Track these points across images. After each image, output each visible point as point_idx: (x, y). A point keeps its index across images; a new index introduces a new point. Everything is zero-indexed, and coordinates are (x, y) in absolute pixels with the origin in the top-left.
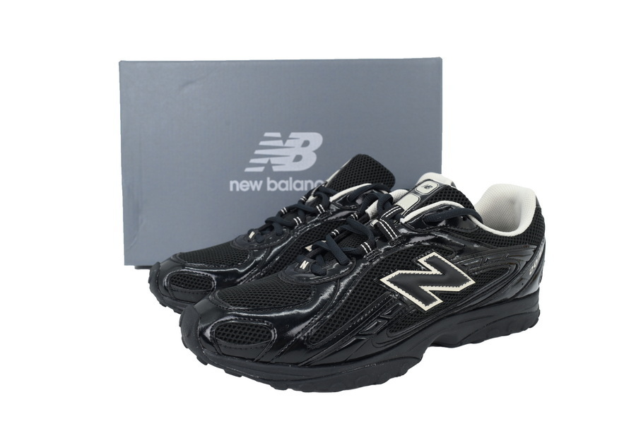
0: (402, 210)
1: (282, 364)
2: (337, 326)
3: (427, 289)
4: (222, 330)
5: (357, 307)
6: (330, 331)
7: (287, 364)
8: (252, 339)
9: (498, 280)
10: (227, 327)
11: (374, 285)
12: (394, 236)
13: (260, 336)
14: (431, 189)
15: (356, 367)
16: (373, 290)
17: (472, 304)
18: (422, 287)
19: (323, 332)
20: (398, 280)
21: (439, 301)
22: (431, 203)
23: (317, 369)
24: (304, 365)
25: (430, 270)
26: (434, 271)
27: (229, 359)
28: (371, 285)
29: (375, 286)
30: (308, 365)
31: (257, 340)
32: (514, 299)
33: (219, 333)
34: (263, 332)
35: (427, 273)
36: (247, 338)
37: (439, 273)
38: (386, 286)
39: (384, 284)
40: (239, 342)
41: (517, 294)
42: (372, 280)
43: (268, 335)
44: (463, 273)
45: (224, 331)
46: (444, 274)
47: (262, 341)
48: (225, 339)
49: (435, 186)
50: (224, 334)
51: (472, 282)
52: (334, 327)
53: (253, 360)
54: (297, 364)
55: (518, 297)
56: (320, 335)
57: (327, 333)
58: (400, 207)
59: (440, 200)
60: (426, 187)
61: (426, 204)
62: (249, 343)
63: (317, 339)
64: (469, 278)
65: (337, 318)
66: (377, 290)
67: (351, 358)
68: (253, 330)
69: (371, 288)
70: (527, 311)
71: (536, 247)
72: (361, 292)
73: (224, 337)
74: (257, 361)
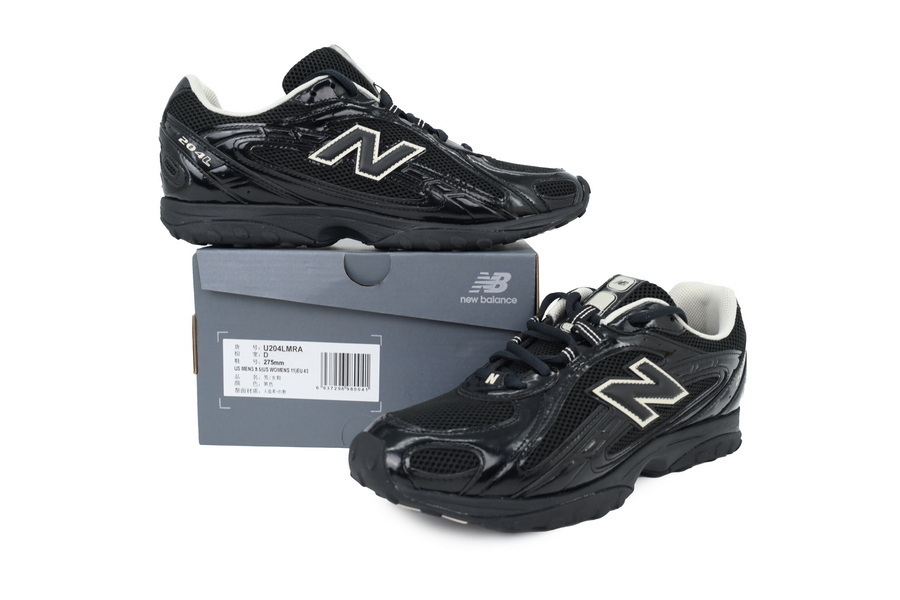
0: (598, 310)
1: (493, 497)
2: (553, 447)
3: (642, 401)
4: (418, 457)
5: (571, 424)
6: (546, 454)
7: (499, 497)
8: (457, 467)
9: (708, 391)
10: (424, 454)
11: (585, 397)
12: (597, 340)
13: (466, 462)
14: (627, 286)
15: (575, 497)
16: (586, 403)
17: (683, 420)
18: (637, 399)
19: (537, 455)
20: (611, 391)
21: (655, 416)
22: (631, 302)
23: (532, 501)
24: (517, 498)
25: (642, 379)
26: (647, 381)
27: (429, 493)
28: (582, 398)
29: (587, 400)
30: (522, 497)
31: (463, 468)
32: (720, 416)
33: (415, 462)
34: (469, 457)
35: (640, 382)
36: (451, 466)
37: (652, 382)
38: (600, 398)
39: (597, 396)
40: (442, 471)
41: (724, 410)
42: (582, 392)
43: (475, 461)
44: (676, 382)
45: (420, 459)
46: (657, 383)
47: (468, 468)
48: (424, 469)
49: (631, 282)
50: (421, 463)
51: (685, 393)
52: (550, 448)
53: (457, 493)
54: (509, 496)
55: (724, 413)
56: (535, 459)
57: (543, 455)
58: (593, 307)
59: (640, 298)
60: (620, 283)
61: (625, 303)
62: (454, 472)
63: (532, 464)
64: (682, 388)
65: (552, 437)
66: (590, 404)
67: (569, 487)
68: (457, 456)
69: (583, 401)
70: (732, 431)
71: (740, 352)
72: (573, 406)
73: (421, 466)
74: (463, 495)
